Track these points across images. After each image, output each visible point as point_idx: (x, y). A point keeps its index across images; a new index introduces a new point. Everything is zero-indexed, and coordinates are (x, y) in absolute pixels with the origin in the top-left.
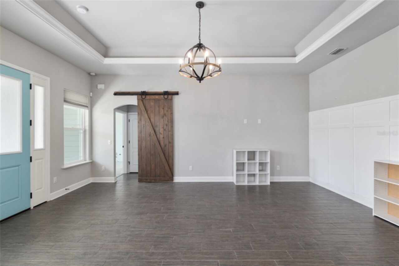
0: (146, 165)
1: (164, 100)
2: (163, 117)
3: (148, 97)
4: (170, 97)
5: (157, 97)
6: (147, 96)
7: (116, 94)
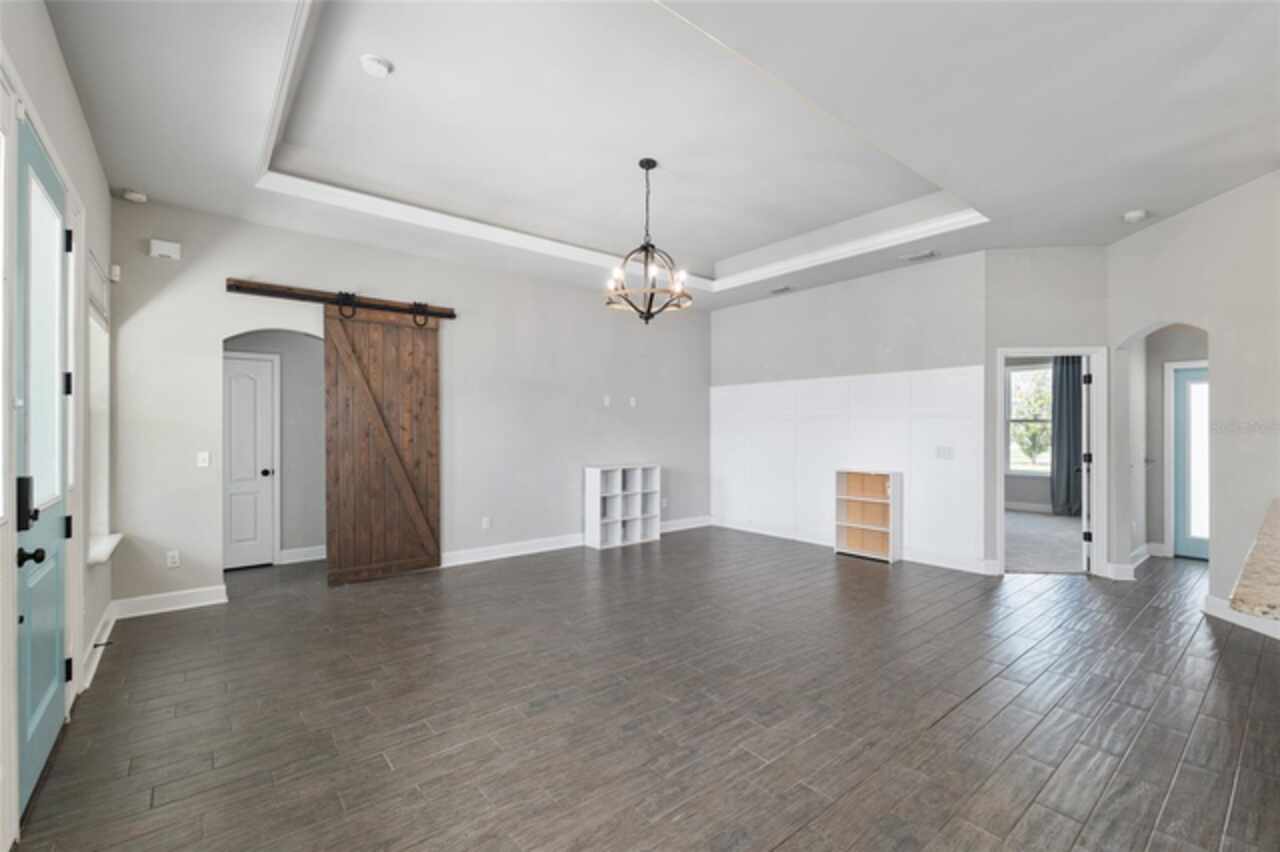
0: (354, 529)
1: (413, 328)
2: (410, 380)
3: (362, 314)
4: (431, 321)
5: (392, 317)
6: (358, 310)
7: (236, 286)
